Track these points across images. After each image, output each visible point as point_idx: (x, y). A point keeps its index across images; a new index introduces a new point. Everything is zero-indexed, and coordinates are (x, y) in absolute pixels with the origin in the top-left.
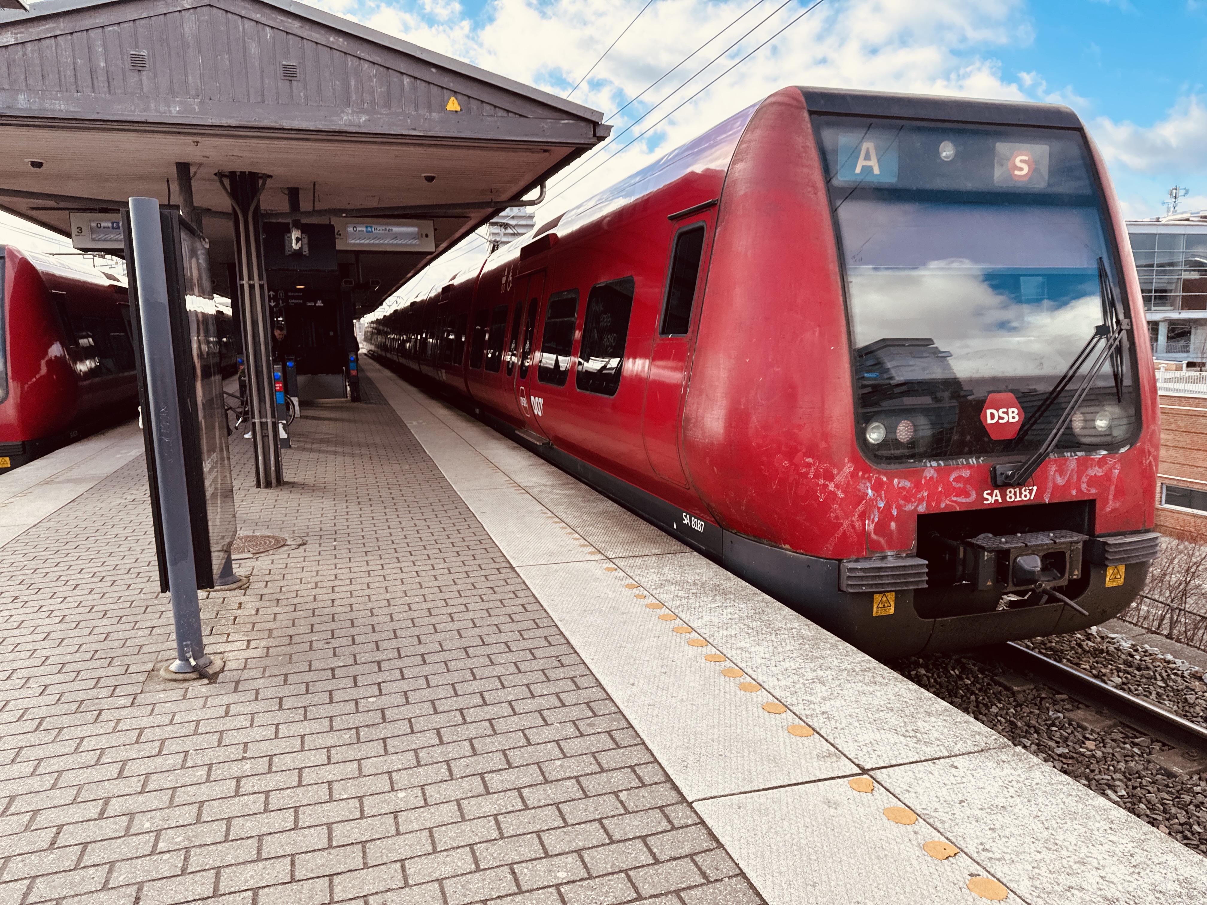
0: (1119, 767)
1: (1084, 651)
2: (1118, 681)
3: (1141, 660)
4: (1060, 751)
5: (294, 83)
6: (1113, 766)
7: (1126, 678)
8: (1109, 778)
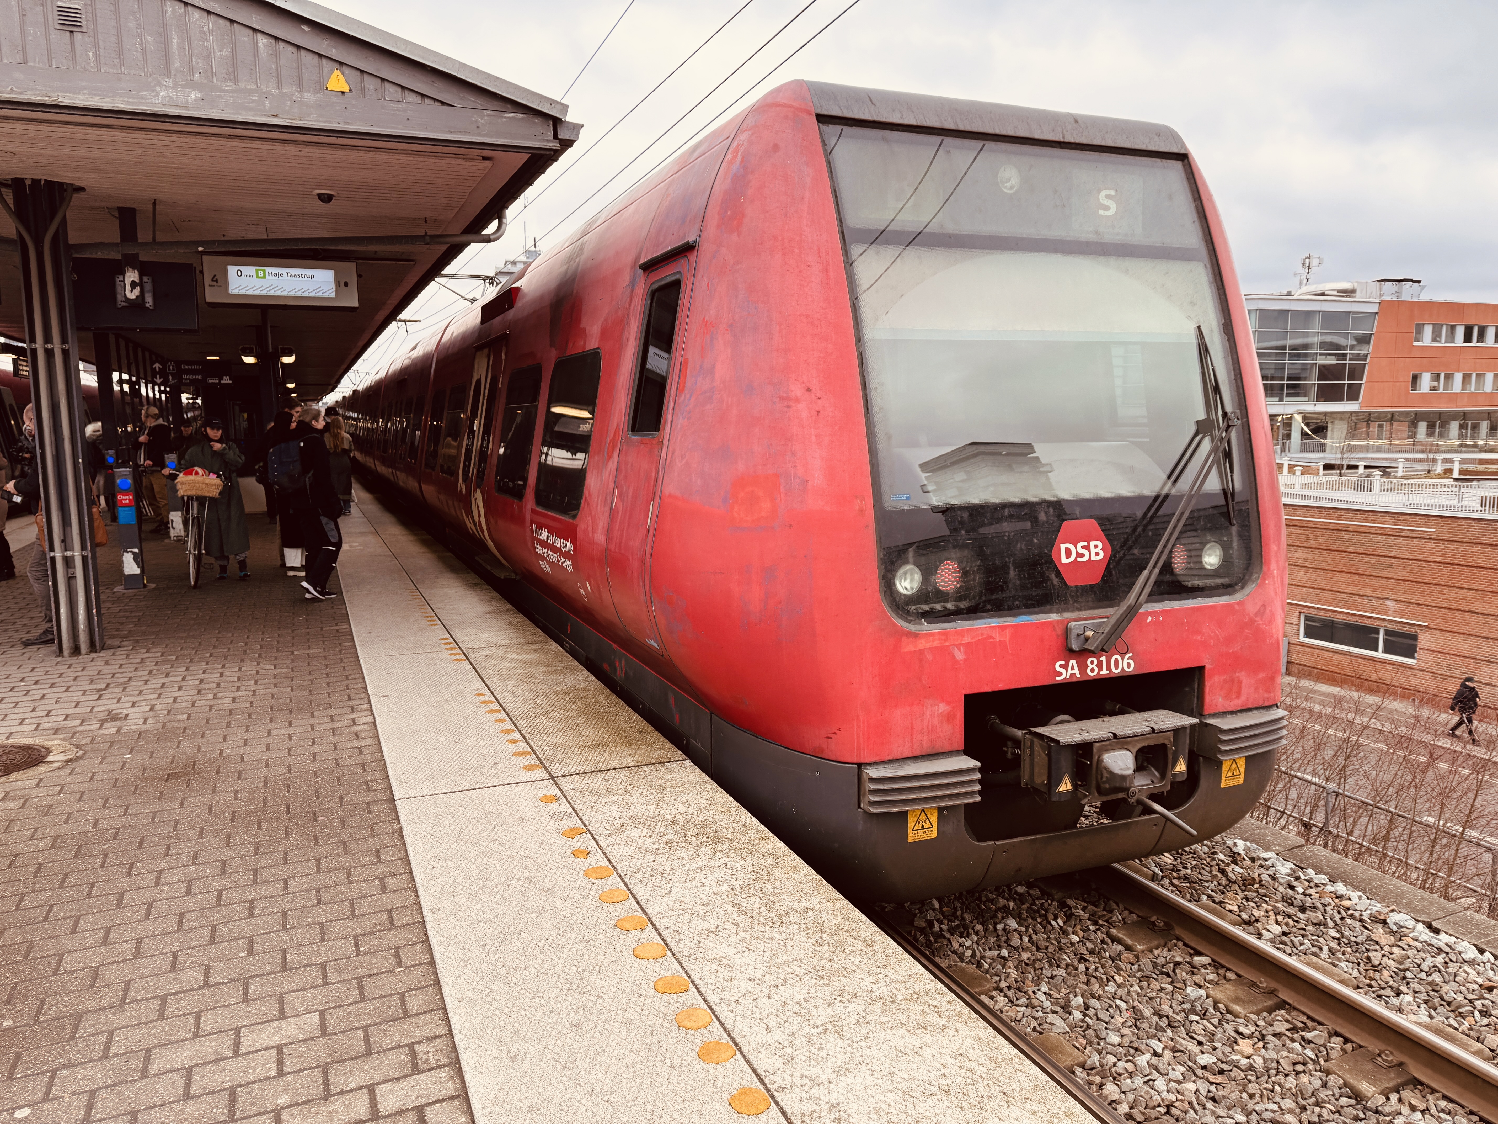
0: (1287, 1086)
1: (1230, 881)
2: (1277, 930)
3: (1304, 894)
4: (1205, 1059)
5: (78, 36)
6: (1280, 1085)
7: (1287, 924)
8: (1275, 1107)
